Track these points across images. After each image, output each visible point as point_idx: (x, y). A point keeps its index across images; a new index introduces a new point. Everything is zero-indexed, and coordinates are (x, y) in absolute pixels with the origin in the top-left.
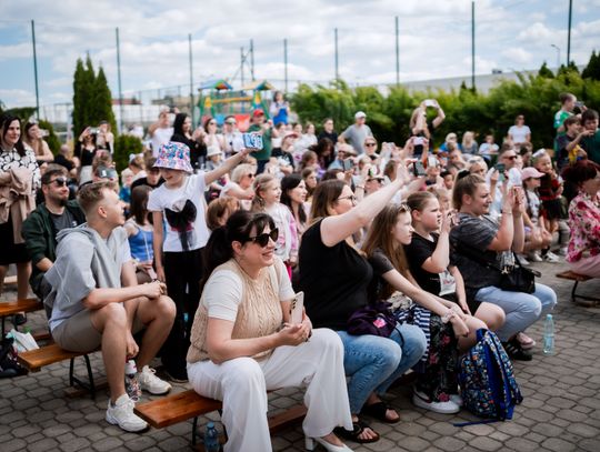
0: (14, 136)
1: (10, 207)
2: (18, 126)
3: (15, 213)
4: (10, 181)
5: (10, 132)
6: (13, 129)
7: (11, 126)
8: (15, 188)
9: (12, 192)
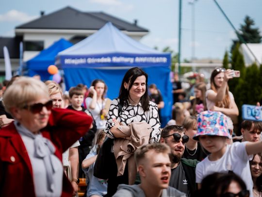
0: (138, 91)
1: (127, 160)
2: (144, 81)
3: (131, 166)
4: (129, 135)
5: (135, 87)
6: (137, 84)
7: (136, 81)
8: (133, 142)
9: (129, 146)
